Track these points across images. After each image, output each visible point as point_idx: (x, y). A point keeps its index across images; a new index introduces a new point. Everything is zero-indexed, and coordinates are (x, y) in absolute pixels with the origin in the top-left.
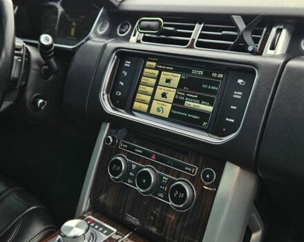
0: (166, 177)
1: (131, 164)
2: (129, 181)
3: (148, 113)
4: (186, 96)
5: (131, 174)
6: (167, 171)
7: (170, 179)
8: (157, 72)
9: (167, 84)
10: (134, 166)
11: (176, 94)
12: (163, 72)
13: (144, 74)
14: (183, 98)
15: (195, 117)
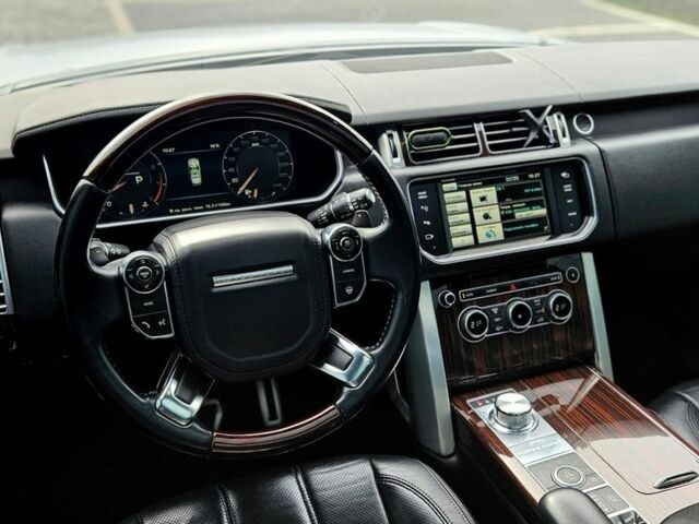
0: (537, 299)
1: (490, 310)
2: (498, 329)
3: (477, 245)
4: (512, 209)
5: (497, 320)
6: (534, 293)
7: (542, 300)
8: (463, 194)
9: (484, 203)
10: (495, 311)
11: (501, 210)
12: (471, 191)
13: (447, 201)
14: (510, 212)
15: (533, 226)
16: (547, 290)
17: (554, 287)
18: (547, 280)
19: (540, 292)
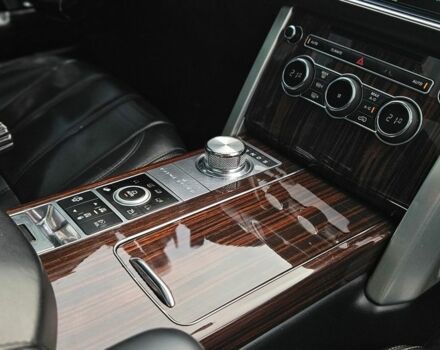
0: (376, 93)
1: (319, 70)
2: (313, 96)
5: (318, 85)
6: (380, 84)
7: (382, 96)
10: (324, 74)
16: (399, 91)
17: (411, 93)
18: (408, 79)
19: (389, 87)
